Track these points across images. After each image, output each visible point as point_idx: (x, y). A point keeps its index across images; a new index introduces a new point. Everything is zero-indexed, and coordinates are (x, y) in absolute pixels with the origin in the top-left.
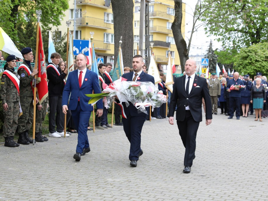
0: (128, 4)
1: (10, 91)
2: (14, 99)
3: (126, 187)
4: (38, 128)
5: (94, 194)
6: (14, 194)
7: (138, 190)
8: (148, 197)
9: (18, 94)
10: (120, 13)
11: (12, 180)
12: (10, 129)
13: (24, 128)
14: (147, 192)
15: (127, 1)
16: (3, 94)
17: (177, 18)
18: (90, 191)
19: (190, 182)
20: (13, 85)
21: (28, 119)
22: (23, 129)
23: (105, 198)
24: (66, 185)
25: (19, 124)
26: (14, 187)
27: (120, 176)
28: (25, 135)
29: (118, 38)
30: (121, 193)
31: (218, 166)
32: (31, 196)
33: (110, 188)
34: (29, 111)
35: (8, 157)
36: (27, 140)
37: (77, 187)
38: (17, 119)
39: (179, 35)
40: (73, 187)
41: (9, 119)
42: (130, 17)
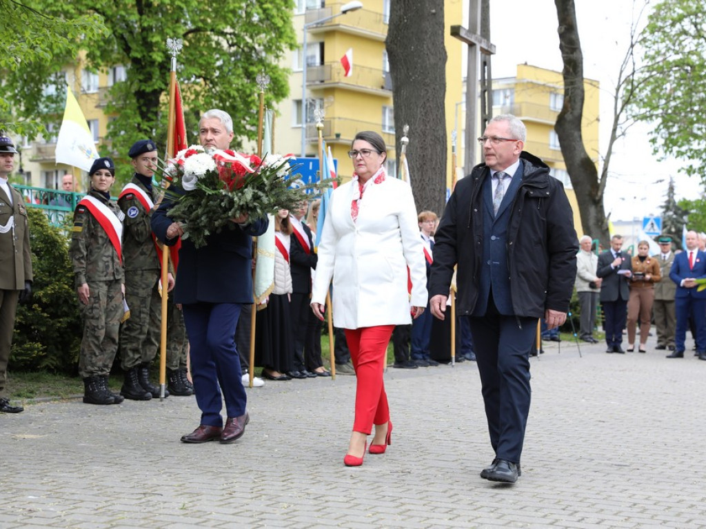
0: (432, 54)
1: (96, 252)
2: (107, 274)
3: (396, 483)
4: (177, 358)
5: (301, 494)
6: (73, 491)
7: (427, 490)
8: (453, 503)
9: (116, 260)
10: (411, 77)
11: (78, 466)
12: (96, 356)
13: (137, 356)
14: (452, 493)
15: (430, 46)
16: (78, 260)
17: (570, 101)
18: (288, 489)
19: (582, 477)
20: (103, 235)
21: (149, 333)
22: (133, 358)
23: (329, 503)
24: (226, 477)
25: (124, 346)
26: (79, 478)
28: (140, 375)
30: (376, 493)
31: (669, 448)
33: (348, 485)
34: (148, 308)
35: (86, 421)
36: (144, 389)
38: (117, 328)
39: (577, 147)
40: (242, 480)
41: (95, 328)
42: (438, 86)
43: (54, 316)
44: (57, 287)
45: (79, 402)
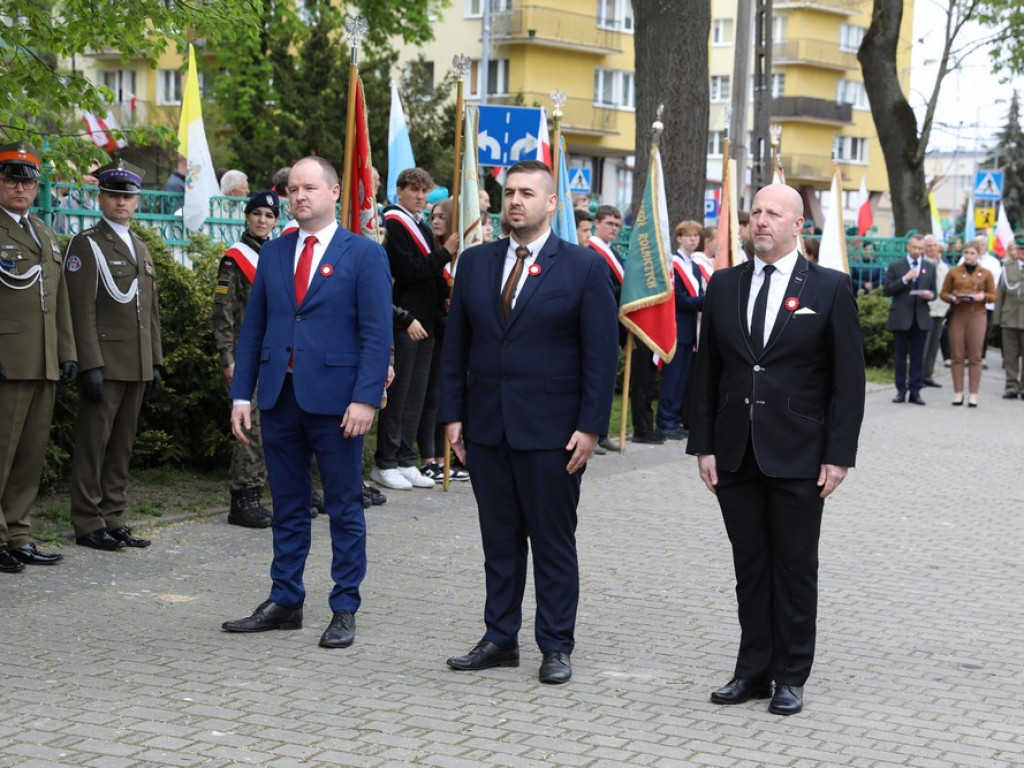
3: (676, 706)
5: (559, 731)
6: (266, 721)
7: (720, 721)
8: (759, 749)
10: (661, 7)
11: (257, 665)
12: (252, 463)
16: (223, 331)
17: (882, 16)
18: (540, 720)
19: (922, 693)
23: (599, 750)
24: (454, 692)
26: (266, 692)
27: (654, 658)
29: (651, 104)
30: (656, 729)
32: (330, 731)
33: (616, 709)
35: (243, 567)
37: (494, 703)
39: (889, 86)
40: (478, 700)
42: (699, 22)
43: (182, 390)
44: (186, 352)
45: (222, 521)
